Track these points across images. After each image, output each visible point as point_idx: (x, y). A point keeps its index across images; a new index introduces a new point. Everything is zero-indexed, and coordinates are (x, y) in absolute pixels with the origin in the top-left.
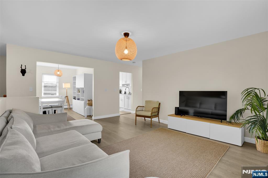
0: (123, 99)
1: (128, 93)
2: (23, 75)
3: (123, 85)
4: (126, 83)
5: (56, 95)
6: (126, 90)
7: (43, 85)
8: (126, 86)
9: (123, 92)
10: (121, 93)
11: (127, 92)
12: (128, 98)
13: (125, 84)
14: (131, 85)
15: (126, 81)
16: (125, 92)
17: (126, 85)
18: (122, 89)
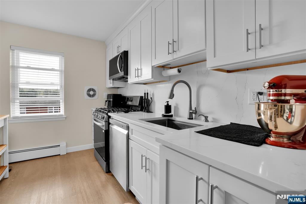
6: (172, 96)
8: (172, 77)
9: (158, 108)
10: (149, 111)
11: (176, 108)
16: (168, 108)
17: (174, 71)
18: (153, 94)
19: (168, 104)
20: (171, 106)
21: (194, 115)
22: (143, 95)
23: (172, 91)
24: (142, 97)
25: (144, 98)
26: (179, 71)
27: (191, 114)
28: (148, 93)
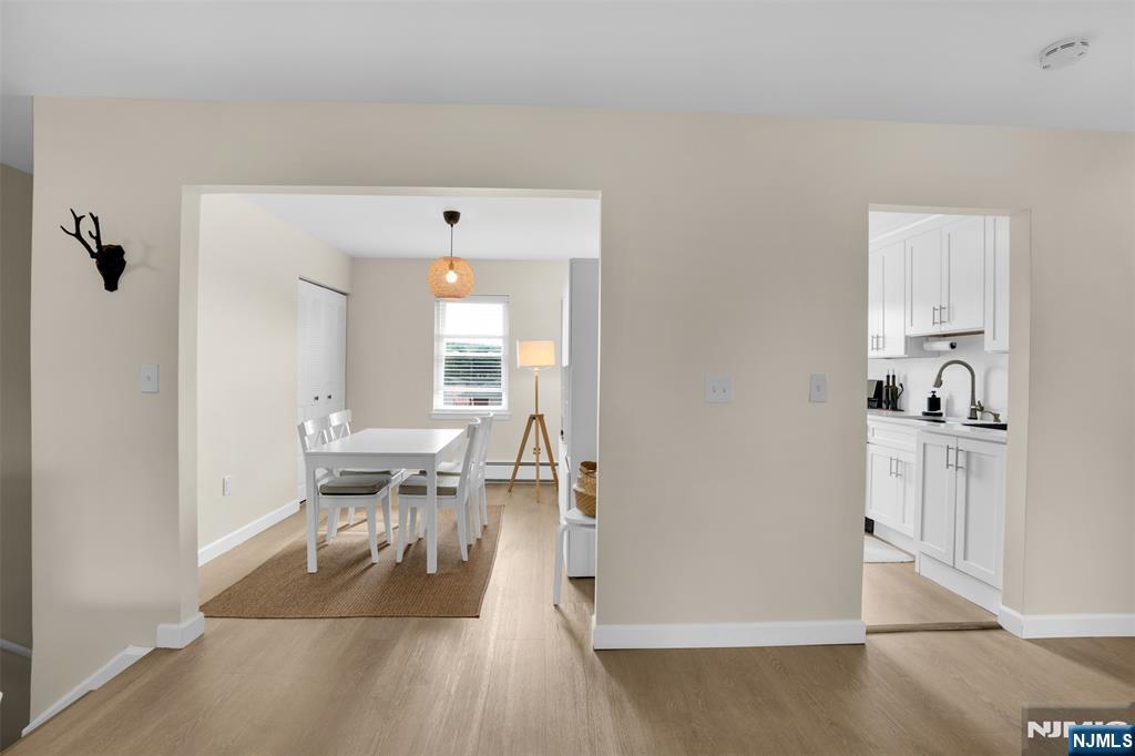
0: (913, 459)
1: (962, 406)
2: (111, 284)
3: (918, 345)
4: (946, 329)
5: (500, 404)
6: (939, 383)
7: (443, 352)
8: (939, 354)
9: (915, 402)
10: (895, 408)
11: (950, 402)
12: (966, 465)
13: (937, 330)
14: (989, 343)
15: (941, 311)
16: (934, 403)
17: (944, 345)
18: (905, 378)
19: (934, 396)
20: (939, 399)
21: (979, 413)
22: (885, 379)
23: (940, 376)
24: (880, 383)
25: (885, 384)
26: (953, 346)
27: (973, 411)
28: (894, 377)
